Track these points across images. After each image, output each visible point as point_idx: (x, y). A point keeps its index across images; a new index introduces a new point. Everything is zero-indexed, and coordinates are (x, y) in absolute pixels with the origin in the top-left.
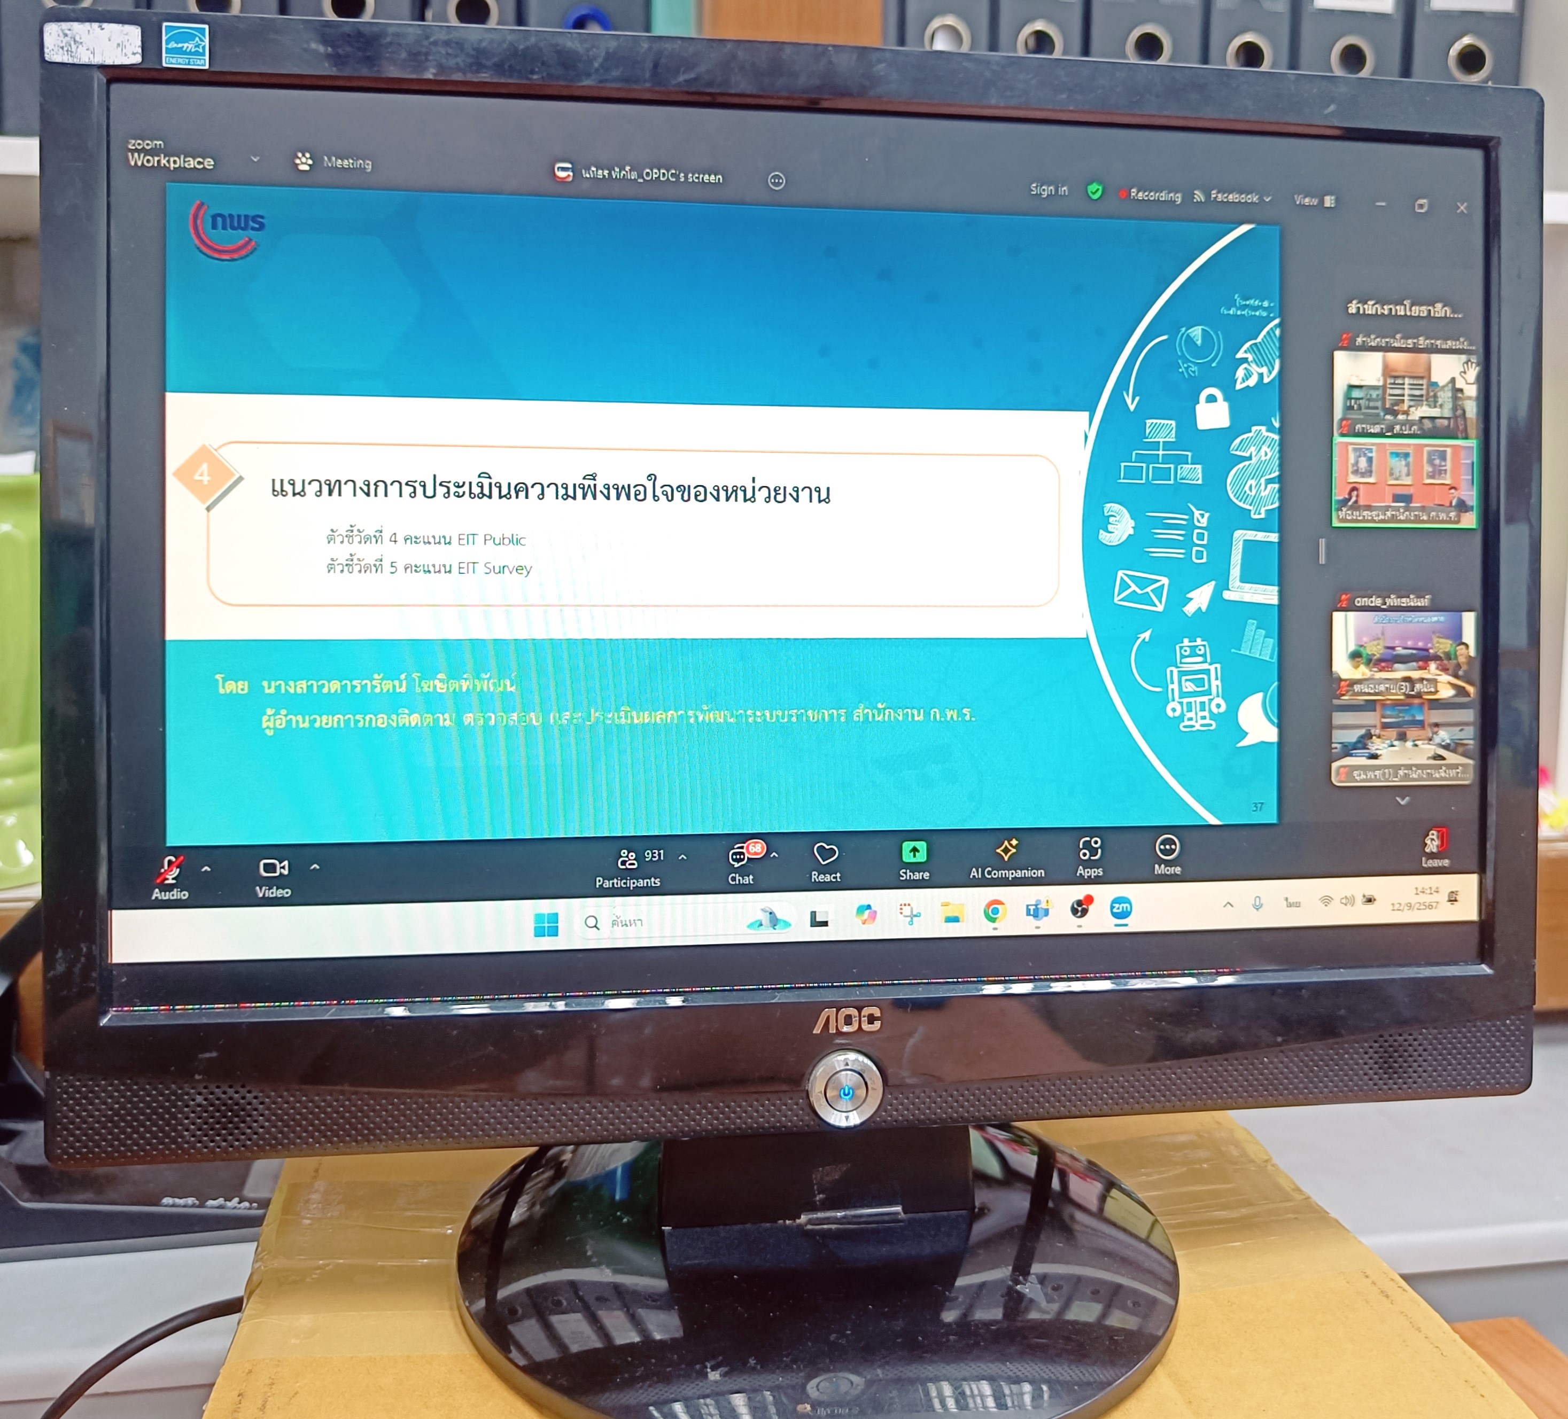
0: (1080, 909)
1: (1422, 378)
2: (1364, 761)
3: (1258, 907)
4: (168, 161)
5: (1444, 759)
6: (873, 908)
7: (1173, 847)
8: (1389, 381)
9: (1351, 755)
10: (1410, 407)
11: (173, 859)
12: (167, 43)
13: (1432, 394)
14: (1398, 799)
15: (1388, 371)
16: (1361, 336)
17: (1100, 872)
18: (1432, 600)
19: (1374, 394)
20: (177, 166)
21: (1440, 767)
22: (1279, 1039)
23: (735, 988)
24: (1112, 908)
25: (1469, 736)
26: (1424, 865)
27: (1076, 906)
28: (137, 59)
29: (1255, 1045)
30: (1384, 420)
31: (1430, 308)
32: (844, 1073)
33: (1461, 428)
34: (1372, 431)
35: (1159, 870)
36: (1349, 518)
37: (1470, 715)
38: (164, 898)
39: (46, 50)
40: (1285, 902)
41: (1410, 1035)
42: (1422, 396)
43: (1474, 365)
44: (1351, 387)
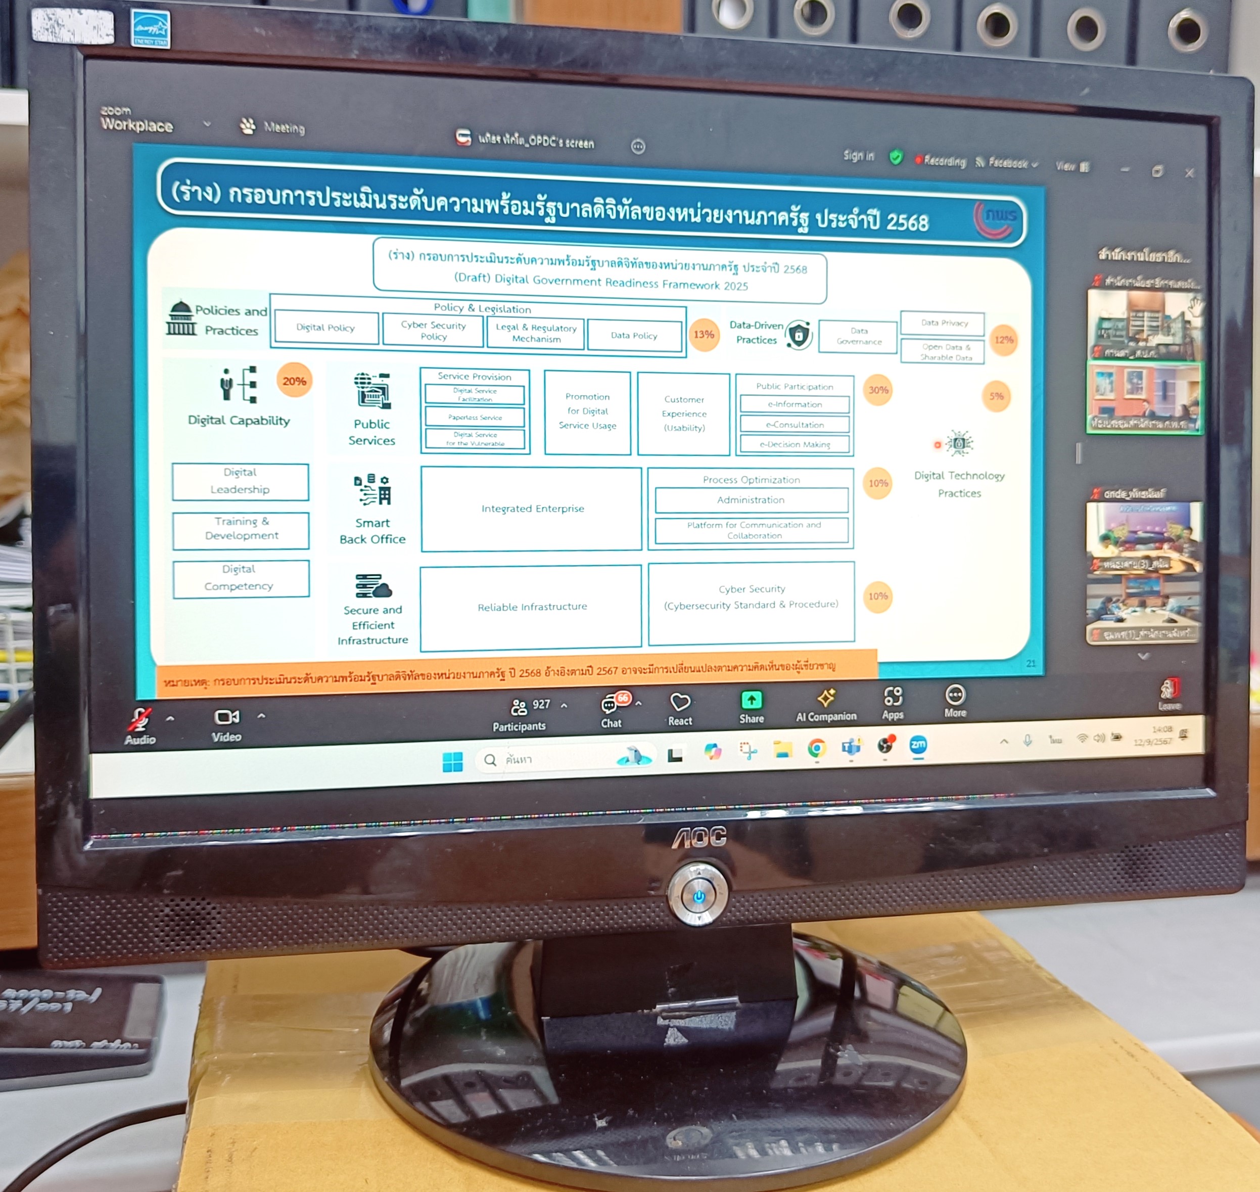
0: (885, 745)
1: (1158, 312)
2: (1112, 624)
3: (1028, 743)
4: (135, 126)
5: (1175, 622)
6: (719, 746)
7: (960, 694)
8: (1133, 314)
9: (1102, 619)
10: (1149, 335)
11: (142, 710)
12: (135, 26)
13: (1166, 325)
14: (1139, 654)
15: (1132, 307)
16: (1109, 277)
17: (901, 715)
18: (1167, 493)
19: (1120, 325)
20: (142, 130)
21: (1172, 628)
22: (1046, 850)
23: (607, 812)
24: (911, 744)
25: (1196, 603)
26: (1160, 709)
27: (882, 743)
28: (110, 40)
29: (1026, 856)
30: (1128, 346)
31: (1164, 255)
32: (696, 881)
33: (1189, 352)
34: (1118, 355)
35: (949, 713)
36: (1100, 426)
37: (1196, 586)
38: (136, 743)
39: (34, 32)
40: (1049, 740)
41: (1150, 846)
42: (1158, 326)
43: (1199, 302)
44: (1102, 319)
